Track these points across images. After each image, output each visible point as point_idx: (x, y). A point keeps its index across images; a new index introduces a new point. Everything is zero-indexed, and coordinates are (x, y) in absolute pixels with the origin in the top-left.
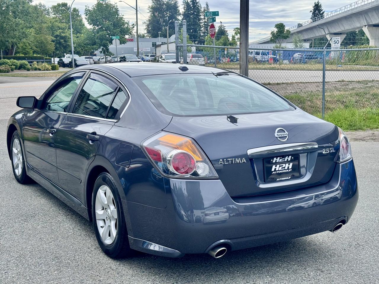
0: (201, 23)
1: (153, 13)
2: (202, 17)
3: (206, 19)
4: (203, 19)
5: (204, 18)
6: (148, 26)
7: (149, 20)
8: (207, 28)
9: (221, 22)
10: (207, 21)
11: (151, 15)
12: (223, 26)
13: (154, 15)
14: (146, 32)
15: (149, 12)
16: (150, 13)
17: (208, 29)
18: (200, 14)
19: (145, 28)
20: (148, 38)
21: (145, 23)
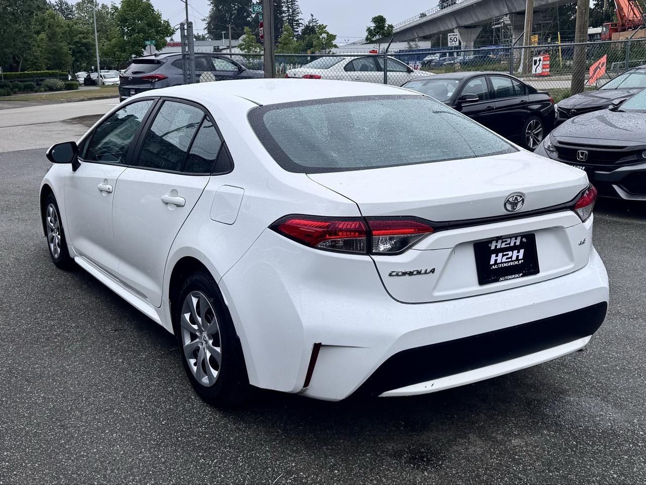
0: (283, 17)
1: (215, 6)
2: (285, 9)
3: (291, 11)
4: (286, 10)
5: (289, 10)
6: (209, 23)
7: (211, 17)
8: (293, 24)
9: (312, 15)
10: (293, 14)
11: (213, 9)
12: (315, 20)
13: (218, 9)
14: (206, 32)
15: (210, 5)
16: (212, 5)
17: (293, 26)
18: (282, 5)
19: (206, 27)
20: (210, 40)
21: (205, 20)
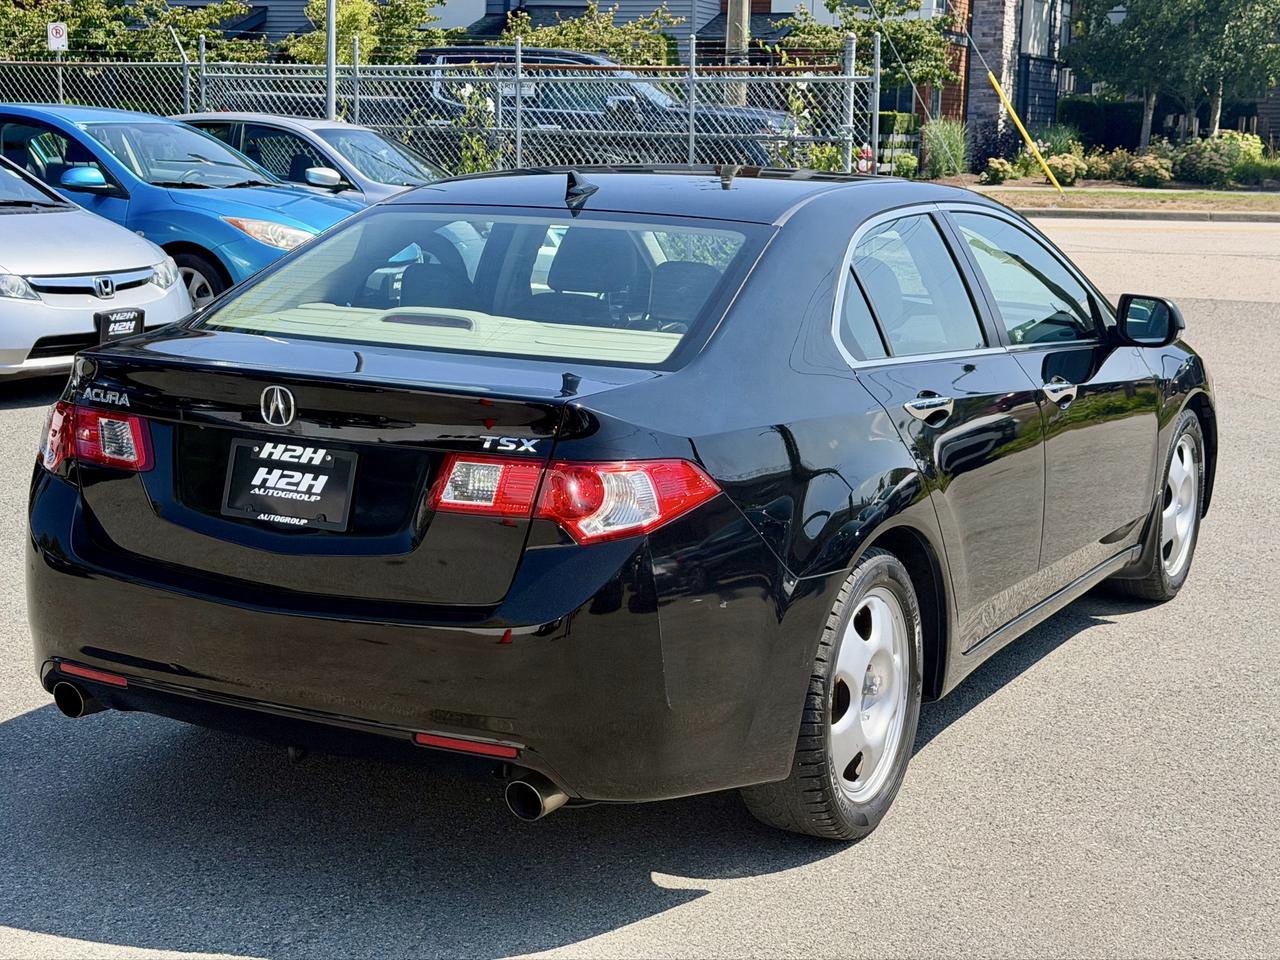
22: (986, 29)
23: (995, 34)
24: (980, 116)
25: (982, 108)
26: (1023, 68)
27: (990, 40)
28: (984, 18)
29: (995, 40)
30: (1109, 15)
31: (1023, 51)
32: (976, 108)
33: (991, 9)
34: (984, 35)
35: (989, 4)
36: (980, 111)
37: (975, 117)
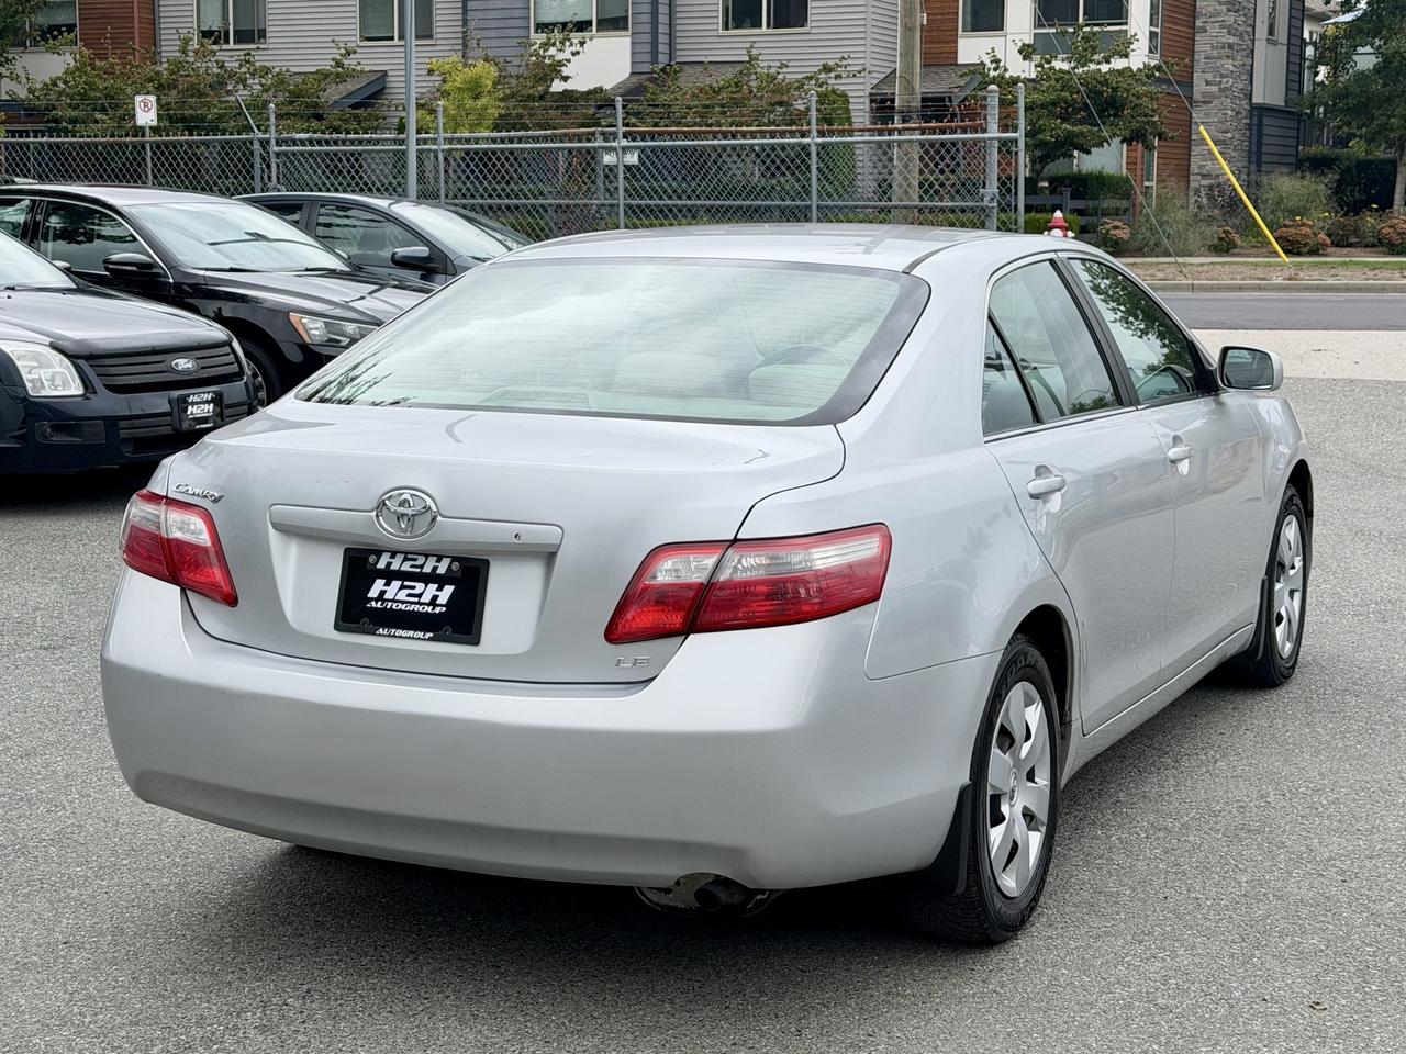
22: (1209, 77)
23: (1220, 82)
24: (1204, 176)
25: (1207, 167)
26: (1255, 121)
27: (1214, 89)
28: (1207, 63)
29: (1221, 90)
30: (1355, 57)
31: (1254, 101)
32: (1201, 167)
33: (1215, 53)
34: (1208, 83)
35: (1212, 47)
36: (1204, 172)
37: (1199, 177)
